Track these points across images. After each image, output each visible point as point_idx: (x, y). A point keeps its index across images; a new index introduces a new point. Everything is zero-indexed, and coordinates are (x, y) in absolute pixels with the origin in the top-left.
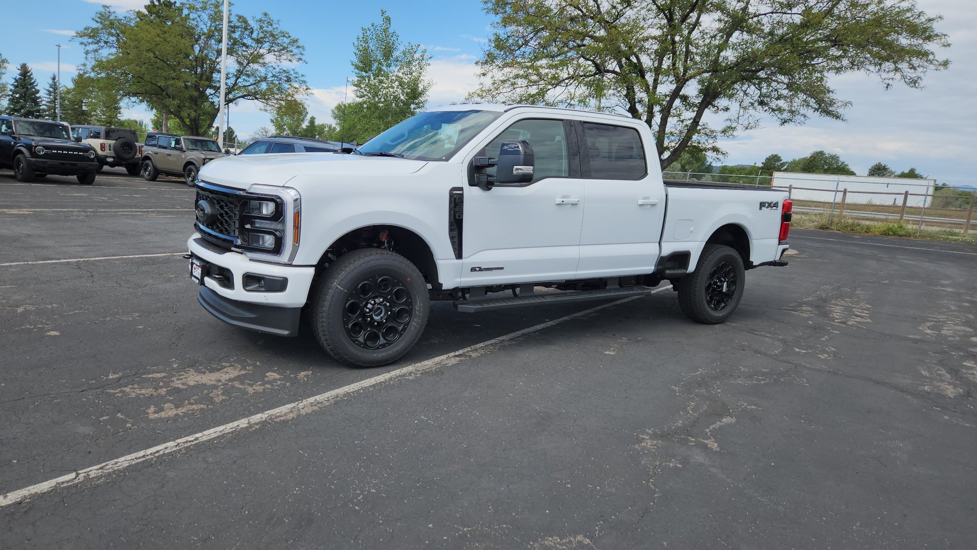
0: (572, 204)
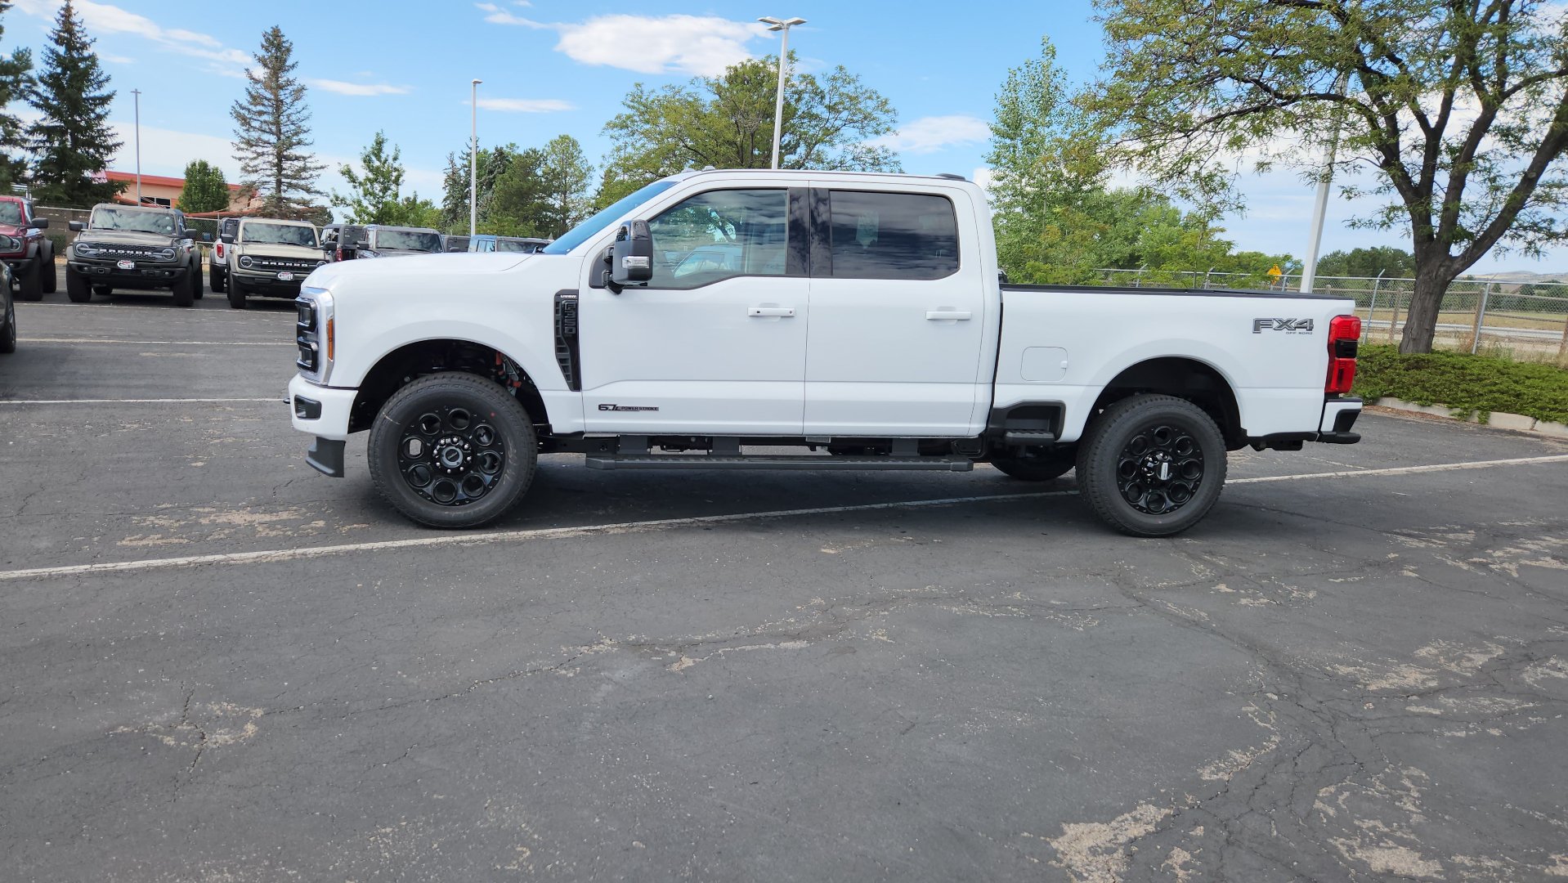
0: (782, 317)
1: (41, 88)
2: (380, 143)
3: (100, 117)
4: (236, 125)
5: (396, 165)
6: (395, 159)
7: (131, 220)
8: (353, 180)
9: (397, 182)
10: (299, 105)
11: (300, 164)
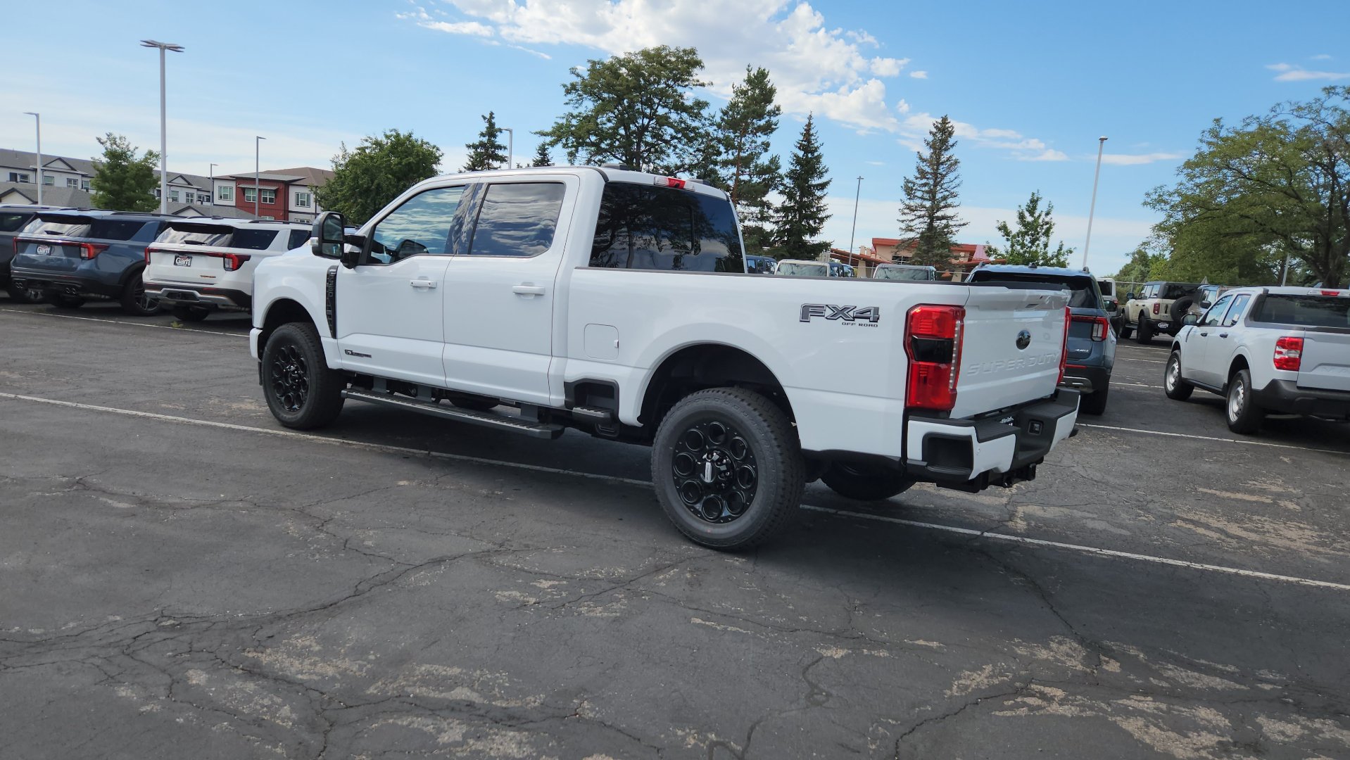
0: (429, 288)
1: (787, 181)
2: (1034, 202)
3: (820, 198)
4: (904, 196)
5: (1047, 219)
6: (1047, 214)
7: (897, 274)
8: (1007, 233)
9: (1047, 233)
10: (951, 176)
11: (944, 222)
